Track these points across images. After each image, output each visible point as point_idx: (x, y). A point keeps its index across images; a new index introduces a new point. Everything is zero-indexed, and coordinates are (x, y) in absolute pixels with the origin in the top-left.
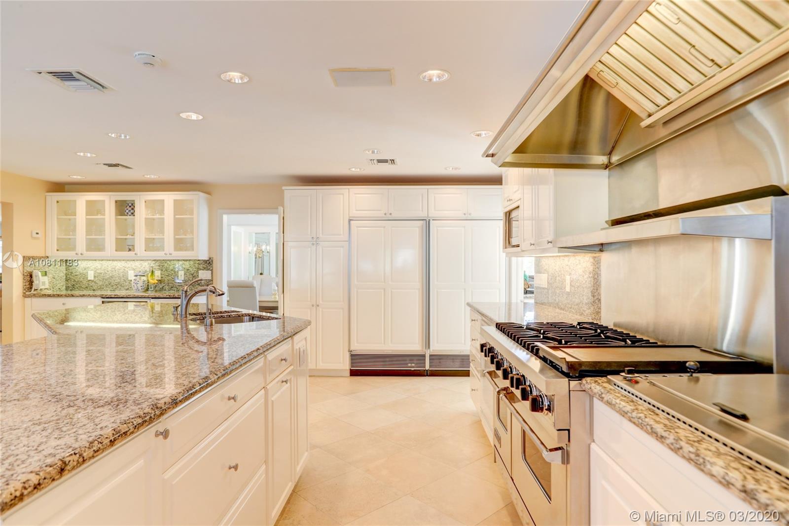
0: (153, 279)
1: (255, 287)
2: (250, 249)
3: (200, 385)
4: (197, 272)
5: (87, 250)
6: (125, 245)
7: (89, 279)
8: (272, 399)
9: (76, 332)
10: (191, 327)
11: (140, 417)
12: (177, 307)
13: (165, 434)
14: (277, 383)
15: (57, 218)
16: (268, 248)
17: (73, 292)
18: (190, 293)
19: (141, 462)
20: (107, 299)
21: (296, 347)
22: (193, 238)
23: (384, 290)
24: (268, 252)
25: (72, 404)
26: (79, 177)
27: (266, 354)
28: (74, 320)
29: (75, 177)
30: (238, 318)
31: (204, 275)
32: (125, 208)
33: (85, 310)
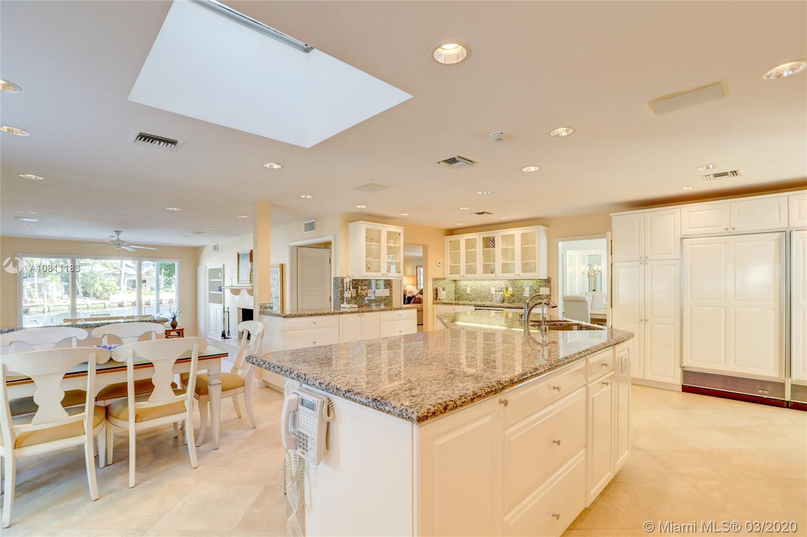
0: (507, 294)
1: (587, 302)
2: (583, 269)
3: (531, 373)
4: (539, 289)
5: (466, 273)
6: (489, 269)
7: (468, 293)
8: (593, 396)
9: (461, 329)
10: (531, 331)
11: (489, 387)
12: (522, 315)
13: (505, 403)
14: (599, 383)
15: (450, 253)
16: (600, 268)
17: (459, 302)
18: (531, 305)
19: (490, 418)
20: (478, 307)
21: (618, 355)
22: (535, 262)
23: (725, 308)
24: (599, 271)
25: (453, 372)
26: (461, 224)
27: (587, 357)
28: (460, 321)
29: (459, 224)
30: (568, 327)
31: (544, 291)
32: (489, 243)
33: (466, 314)
